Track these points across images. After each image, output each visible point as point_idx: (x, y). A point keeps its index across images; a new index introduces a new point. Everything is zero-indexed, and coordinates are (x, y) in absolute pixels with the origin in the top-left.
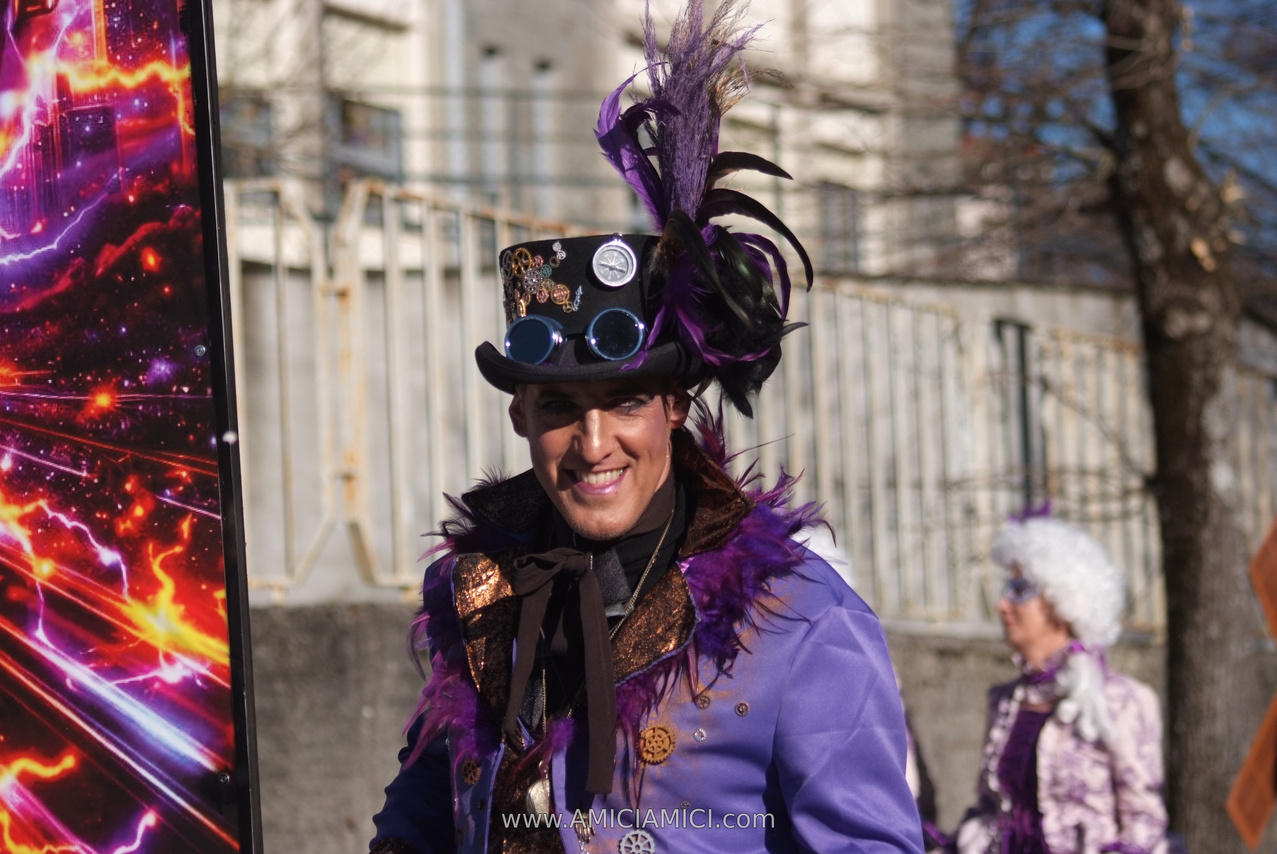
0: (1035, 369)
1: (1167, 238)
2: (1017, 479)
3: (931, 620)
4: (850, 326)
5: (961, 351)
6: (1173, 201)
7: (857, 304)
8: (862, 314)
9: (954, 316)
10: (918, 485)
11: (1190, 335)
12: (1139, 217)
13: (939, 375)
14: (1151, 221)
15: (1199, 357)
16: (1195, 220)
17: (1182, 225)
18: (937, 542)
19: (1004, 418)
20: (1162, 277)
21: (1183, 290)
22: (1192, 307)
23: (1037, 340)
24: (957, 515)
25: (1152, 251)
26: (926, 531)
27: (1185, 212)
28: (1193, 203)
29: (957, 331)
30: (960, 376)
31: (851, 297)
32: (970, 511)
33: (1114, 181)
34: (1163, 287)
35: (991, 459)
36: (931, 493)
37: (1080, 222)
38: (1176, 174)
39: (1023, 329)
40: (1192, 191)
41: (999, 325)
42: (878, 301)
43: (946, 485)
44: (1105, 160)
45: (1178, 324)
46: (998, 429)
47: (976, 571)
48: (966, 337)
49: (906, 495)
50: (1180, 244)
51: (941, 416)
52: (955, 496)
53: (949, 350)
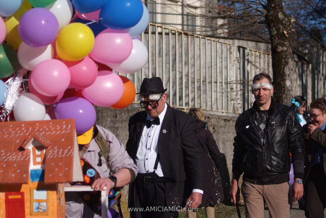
0: (246, 58)
1: (278, 30)
2: (242, 82)
3: (223, 113)
4: (208, 46)
6: (280, 21)
7: (210, 41)
10: (221, 83)
11: (282, 51)
12: (272, 25)
13: (227, 58)
14: (274, 26)
17: (281, 27)
18: (225, 95)
20: (276, 38)
21: (282, 41)
22: (283, 45)
23: (246, 51)
24: (229, 90)
25: (275, 32)
26: (222, 92)
27: (282, 24)
28: (284, 22)
29: (230, 48)
30: (231, 58)
32: (232, 89)
33: (267, 16)
34: (276, 41)
35: (237, 78)
36: (224, 85)
37: (259, 25)
38: (281, 16)
39: (244, 49)
40: (284, 19)
41: (239, 47)
42: (213, 41)
43: (227, 83)
44: (265, 12)
45: (280, 49)
46: (239, 70)
47: (233, 102)
48: (232, 50)
49: (219, 84)
50: (281, 31)
51: (227, 68)
52: (229, 85)
53: (228, 53)
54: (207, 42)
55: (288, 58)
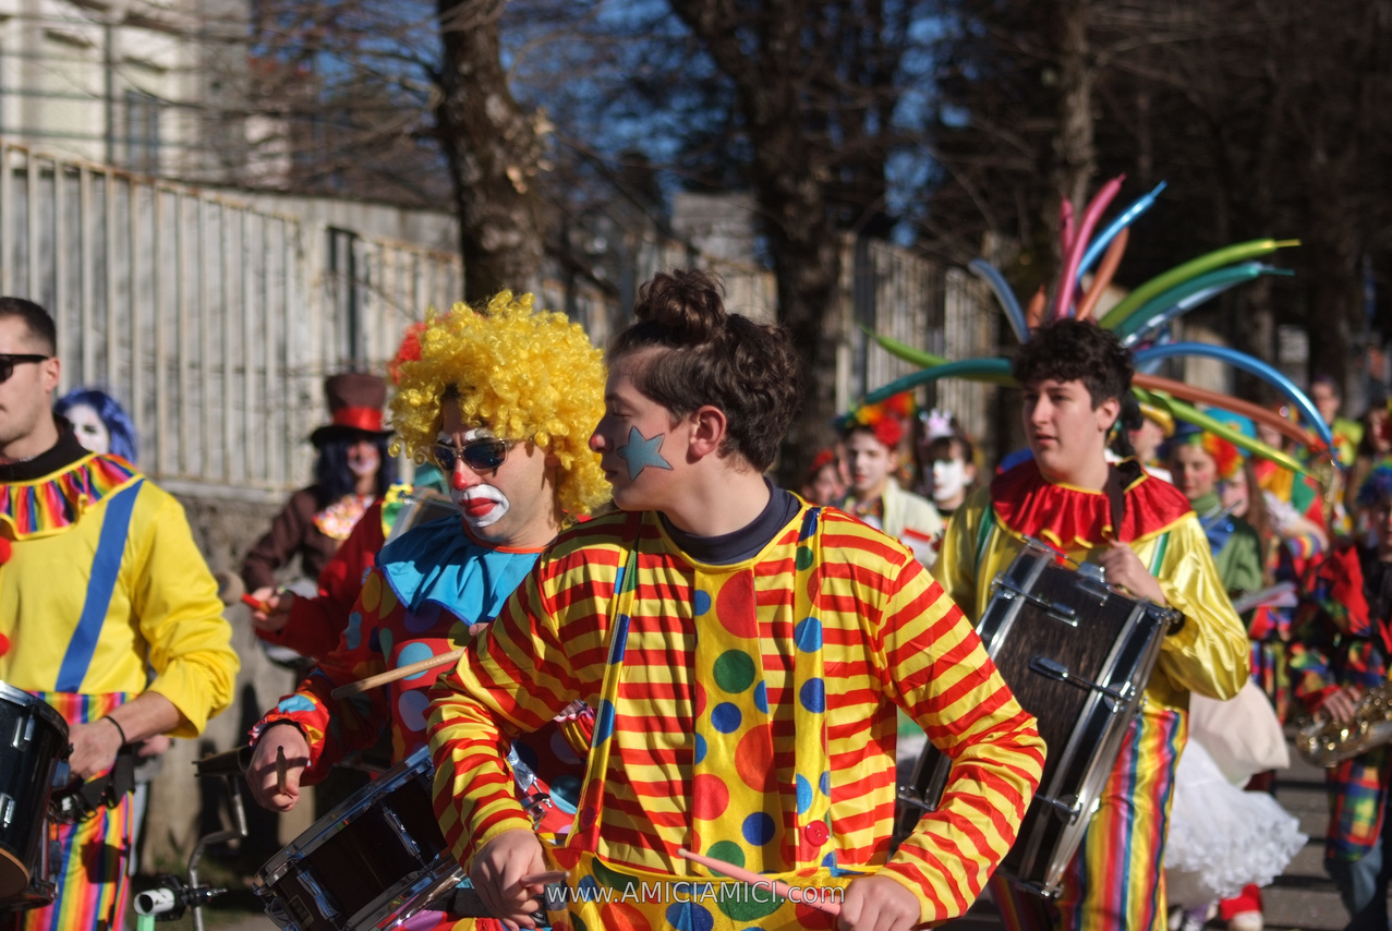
0: (361, 272)
1: (486, 163)
3: (268, 490)
4: (211, 228)
5: (300, 254)
6: (493, 132)
7: (215, 209)
8: (221, 215)
9: (296, 223)
10: (263, 372)
11: (503, 249)
12: (462, 144)
13: (283, 273)
14: (472, 149)
15: (510, 269)
16: (509, 147)
17: (499, 153)
18: (275, 420)
19: (335, 318)
20: (480, 197)
21: (499, 210)
22: (505, 225)
23: (365, 247)
24: (293, 400)
25: (473, 175)
26: (265, 411)
27: (502, 141)
28: (509, 135)
29: (298, 235)
30: (299, 276)
31: (210, 202)
32: (305, 398)
33: (441, 111)
34: (481, 207)
35: (324, 353)
36: (273, 380)
37: (409, 145)
38: (495, 109)
39: (353, 236)
40: (508, 124)
41: (333, 232)
42: (234, 208)
43: (284, 373)
44: (435, 94)
45: (493, 239)
46: (330, 326)
48: (305, 242)
49: (252, 378)
50: (497, 170)
51: (284, 310)
52: (292, 383)
53: (291, 254)
54: (208, 211)
55: (525, 276)
